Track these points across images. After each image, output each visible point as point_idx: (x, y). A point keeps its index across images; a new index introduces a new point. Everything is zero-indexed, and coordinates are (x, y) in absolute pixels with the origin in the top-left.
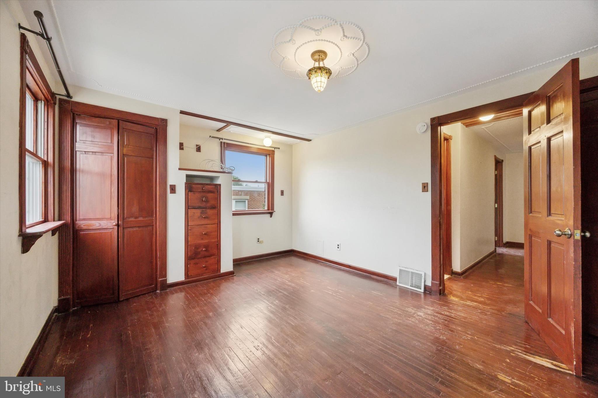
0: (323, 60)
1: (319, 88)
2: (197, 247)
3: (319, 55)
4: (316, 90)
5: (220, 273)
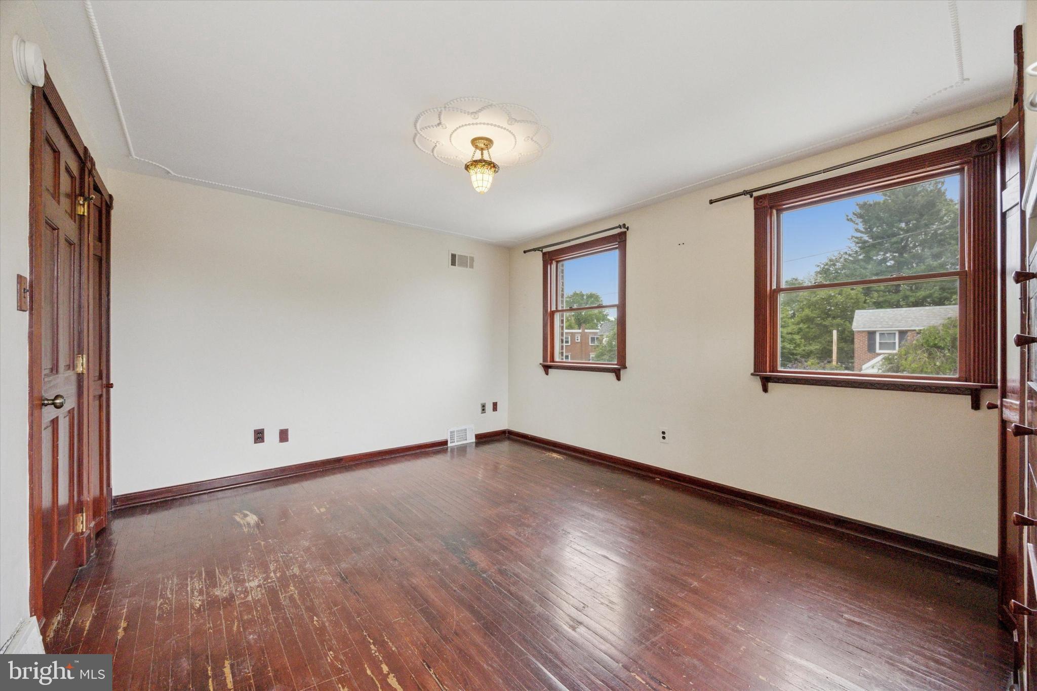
1: (481, 188)
4: (479, 190)
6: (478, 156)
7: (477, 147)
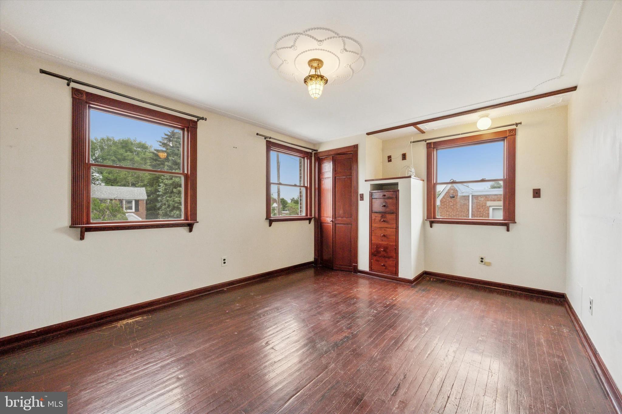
0: (319, 68)
1: (315, 95)
2: (378, 246)
3: (316, 63)
4: (312, 96)
5: (397, 277)
6: (313, 72)
7: (312, 67)
